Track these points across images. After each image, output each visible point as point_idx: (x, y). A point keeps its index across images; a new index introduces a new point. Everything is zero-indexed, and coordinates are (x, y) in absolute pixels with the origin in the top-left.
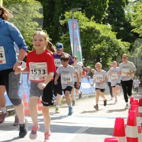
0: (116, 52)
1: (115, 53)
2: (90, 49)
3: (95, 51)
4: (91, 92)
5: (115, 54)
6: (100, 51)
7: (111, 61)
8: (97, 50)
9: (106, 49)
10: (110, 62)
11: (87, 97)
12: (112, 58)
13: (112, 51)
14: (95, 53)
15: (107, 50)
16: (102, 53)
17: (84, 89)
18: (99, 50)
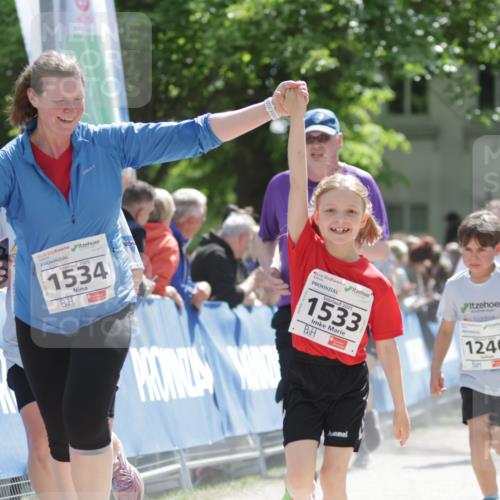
0: (448, 34)
1: (439, 49)
2: (190, 12)
3: (245, 35)
4: (219, 437)
5: (439, 56)
6: (293, 31)
7: (376, 120)
8: (255, 23)
9: (345, 11)
10: (370, 129)
11: (187, 478)
12: (387, 94)
13: (404, 29)
14: (238, 49)
15: (361, 22)
16: (314, 53)
17: (160, 404)
18: (280, 24)
